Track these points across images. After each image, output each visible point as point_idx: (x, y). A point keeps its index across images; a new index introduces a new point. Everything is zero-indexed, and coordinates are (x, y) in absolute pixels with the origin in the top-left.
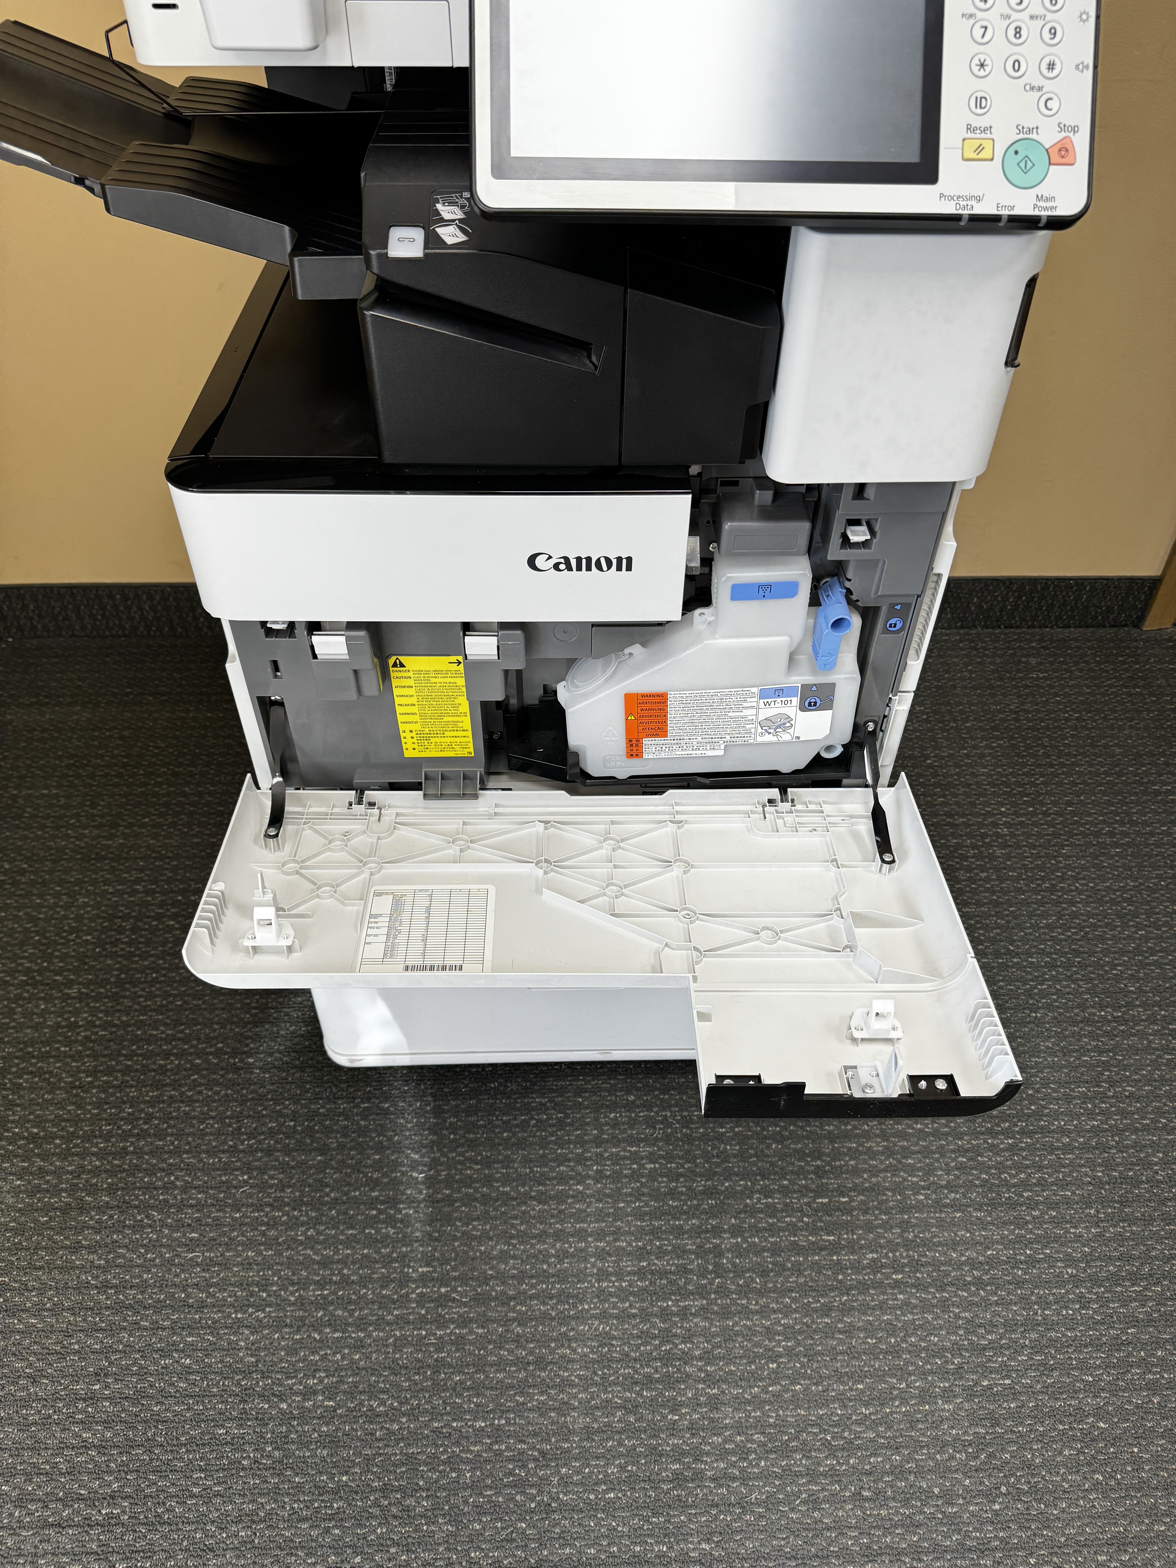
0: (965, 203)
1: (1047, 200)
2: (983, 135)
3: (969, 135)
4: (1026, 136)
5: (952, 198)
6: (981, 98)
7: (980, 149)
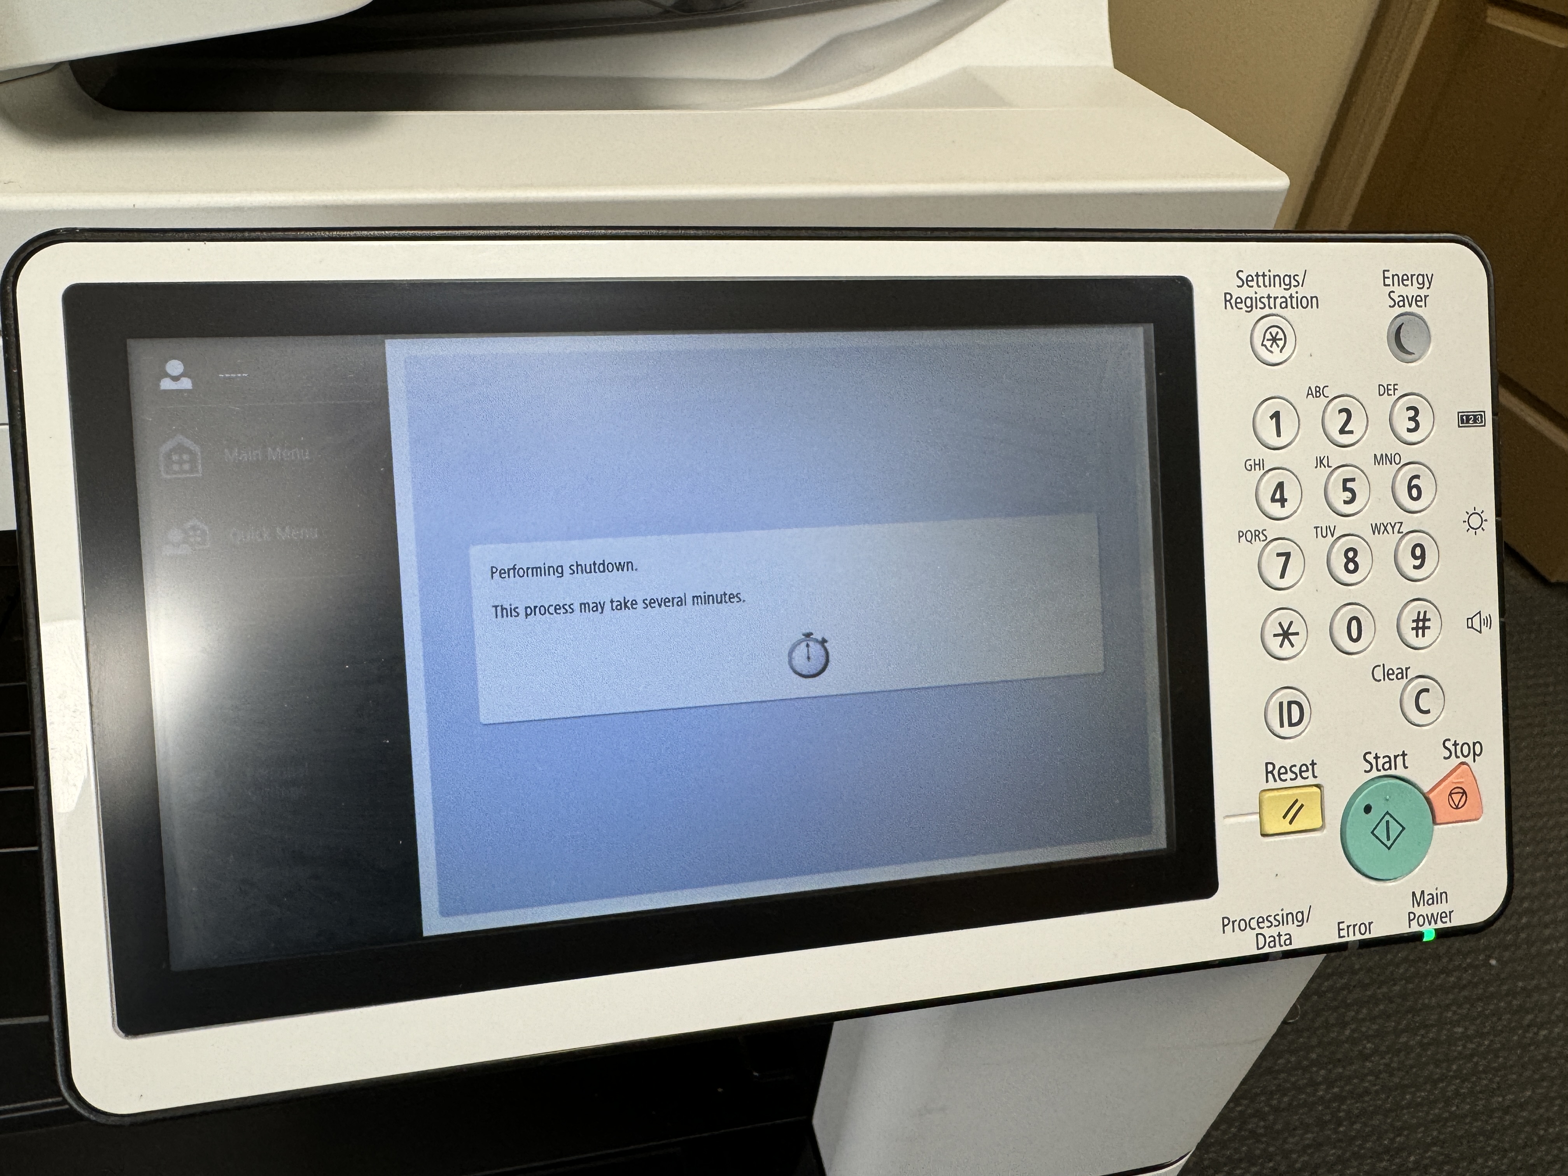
0: (1274, 931)
1: (1435, 899)
2: (1300, 782)
3: (1272, 784)
4: (1383, 773)
5: (1248, 924)
6: (1290, 703)
7: (1294, 811)
